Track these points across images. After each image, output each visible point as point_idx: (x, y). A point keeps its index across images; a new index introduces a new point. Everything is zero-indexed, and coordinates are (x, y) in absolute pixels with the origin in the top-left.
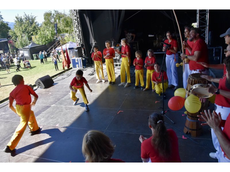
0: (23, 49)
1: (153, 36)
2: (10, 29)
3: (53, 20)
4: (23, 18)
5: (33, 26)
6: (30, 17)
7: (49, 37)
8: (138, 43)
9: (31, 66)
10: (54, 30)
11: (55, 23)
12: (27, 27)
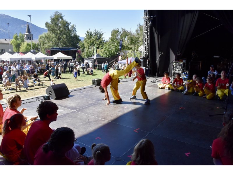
0: (89, 58)
1: (219, 57)
2: (80, 40)
3: (119, 37)
4: (93, 32)
5: (100, 41)
6: (99, 33)
7: (112, 51)
8: (201, 63)
9: (93, 74)
10: (119, 46)
11: (121, 39)
12: (95, 40)
